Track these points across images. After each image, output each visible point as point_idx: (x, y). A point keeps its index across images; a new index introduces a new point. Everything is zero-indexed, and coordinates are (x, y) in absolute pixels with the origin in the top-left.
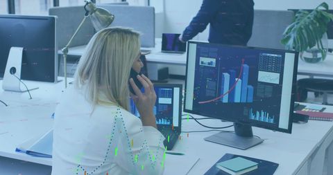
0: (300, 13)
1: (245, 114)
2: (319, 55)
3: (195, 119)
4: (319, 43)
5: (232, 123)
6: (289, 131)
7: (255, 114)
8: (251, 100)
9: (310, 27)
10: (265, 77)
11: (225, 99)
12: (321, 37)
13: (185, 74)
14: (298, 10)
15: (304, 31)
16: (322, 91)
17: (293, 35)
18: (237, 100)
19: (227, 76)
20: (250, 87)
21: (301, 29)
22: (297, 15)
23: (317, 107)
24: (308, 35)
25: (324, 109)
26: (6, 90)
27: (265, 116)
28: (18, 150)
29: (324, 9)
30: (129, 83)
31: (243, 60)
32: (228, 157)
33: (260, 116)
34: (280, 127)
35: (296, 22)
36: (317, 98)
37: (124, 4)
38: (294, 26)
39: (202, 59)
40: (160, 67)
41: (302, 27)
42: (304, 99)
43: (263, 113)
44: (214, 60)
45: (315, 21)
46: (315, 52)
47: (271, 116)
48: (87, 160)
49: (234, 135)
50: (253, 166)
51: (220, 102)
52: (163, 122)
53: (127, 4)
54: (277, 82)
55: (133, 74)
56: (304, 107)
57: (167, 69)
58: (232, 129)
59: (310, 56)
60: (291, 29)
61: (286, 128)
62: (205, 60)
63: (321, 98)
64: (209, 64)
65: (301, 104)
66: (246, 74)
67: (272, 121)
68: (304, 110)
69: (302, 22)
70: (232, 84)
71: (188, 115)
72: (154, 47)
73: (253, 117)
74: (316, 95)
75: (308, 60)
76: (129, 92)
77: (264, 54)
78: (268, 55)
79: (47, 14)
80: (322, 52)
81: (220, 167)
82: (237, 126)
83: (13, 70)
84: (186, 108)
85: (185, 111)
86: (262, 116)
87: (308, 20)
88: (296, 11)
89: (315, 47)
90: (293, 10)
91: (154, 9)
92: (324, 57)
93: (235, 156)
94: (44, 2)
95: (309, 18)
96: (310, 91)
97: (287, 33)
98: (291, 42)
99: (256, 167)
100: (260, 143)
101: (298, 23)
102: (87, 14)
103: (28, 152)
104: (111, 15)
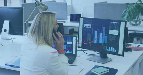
0: (129, 4)
1: (104, 48)
2: (138, 23)
3: (83, 51)
4: (138, 17)
5: (98, 52)
6: (123, 55)
7: (108, 48)
8: (106, 42)
9: (134, 11)
10: (112, 32)
11: (95, 42)
12: (139, 15)
13: (78, 31)
14: (128, 3)
15: (131, 12)
16: (140, 38)
17: (127, 14)
18: (100, 42)
19: (96, 32)
20: (106, 36)
21: (130, 11)
22: (128, 5)
23: (137, 45)
24: (133, 14)
25: (139, 46)
26: (2, 39)
27: (113, 49)
28: (6, 65)
29: (140, 2)
30: (53, 36)
31: (103, 25)
32: (96, 67)
33: (110, 49)
34: (119, 54)
35: (128, 8)
36: (138, 41)
37: (54, 1)
38: (127, 10)
39: (85, 25)
40: (70, 28)
41: (130, 10)
42: (132, 41)
43: (111, 48)
44: (90, 25)
45: (136, 8)
46: (136, 21)
47: (115, 49)
48: (34, 69)
49: (99, 57)
50: (107, 71)
51: (93, 43)
52: (69, 52)
53: (56, 1)
54: (117, 34)
55: (54, 31)
56: (130, 45)
57: (73, 29)
58: (99, 55)
59: (134, 23)
60: (125, 11)
61: (122, 54)
62: (87, 25)
63: (139, 41)
64: (88, 27)
65: (129, 43)
66: (104, 31)
67: (115, 51)
68: (130, 46)
69: (130, 8)
70: (98, 35)
71: (80, 49)
72: (67, 20)
73: (107, 50)
74: (138, 40)
75: (133, 25)
76: (53, 40)
77: (112, 22)
78: (114, 23)
79: (21, 6)
80: (139, 21)
81: (92, 71)
82: (101, 53)
83: (5, 30)
84: (79, 46)
85: (78, 47)
86: (111, 49)
87: (133, 8)
88: (128, 4)
89: (136, 19)
90: (127, 3)
91: (67, 3)
92: (140, 23)
93: (99, 67)
94: (21, 1)
95: (133, 7)
96: (135, 38)
97: (124, 13)
98: (126, 17)
99: (108, 71)
100: (111, 61)
101: (129, 9)
102: (36, 6)
103: (10, 66)
104: (47, 6)
